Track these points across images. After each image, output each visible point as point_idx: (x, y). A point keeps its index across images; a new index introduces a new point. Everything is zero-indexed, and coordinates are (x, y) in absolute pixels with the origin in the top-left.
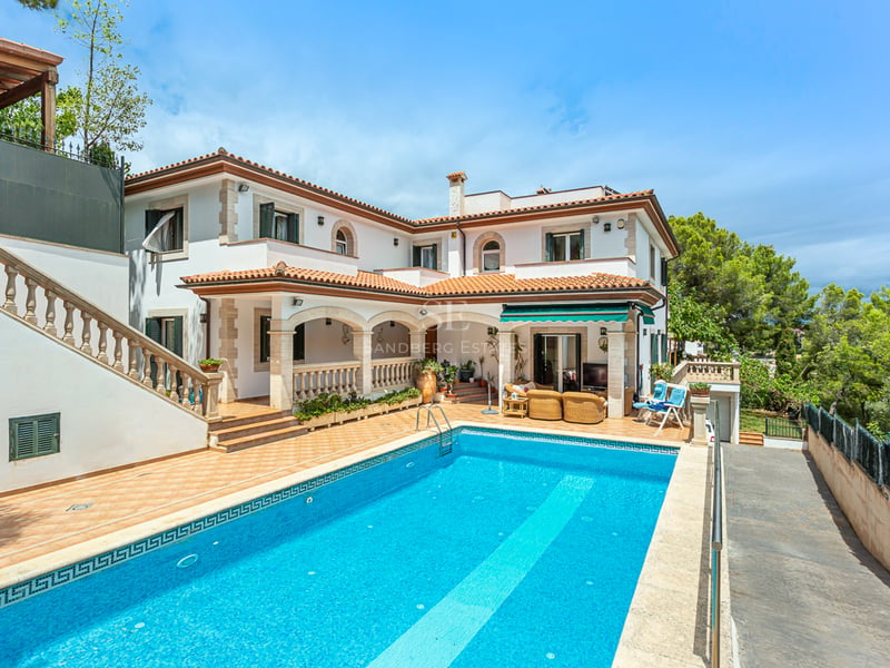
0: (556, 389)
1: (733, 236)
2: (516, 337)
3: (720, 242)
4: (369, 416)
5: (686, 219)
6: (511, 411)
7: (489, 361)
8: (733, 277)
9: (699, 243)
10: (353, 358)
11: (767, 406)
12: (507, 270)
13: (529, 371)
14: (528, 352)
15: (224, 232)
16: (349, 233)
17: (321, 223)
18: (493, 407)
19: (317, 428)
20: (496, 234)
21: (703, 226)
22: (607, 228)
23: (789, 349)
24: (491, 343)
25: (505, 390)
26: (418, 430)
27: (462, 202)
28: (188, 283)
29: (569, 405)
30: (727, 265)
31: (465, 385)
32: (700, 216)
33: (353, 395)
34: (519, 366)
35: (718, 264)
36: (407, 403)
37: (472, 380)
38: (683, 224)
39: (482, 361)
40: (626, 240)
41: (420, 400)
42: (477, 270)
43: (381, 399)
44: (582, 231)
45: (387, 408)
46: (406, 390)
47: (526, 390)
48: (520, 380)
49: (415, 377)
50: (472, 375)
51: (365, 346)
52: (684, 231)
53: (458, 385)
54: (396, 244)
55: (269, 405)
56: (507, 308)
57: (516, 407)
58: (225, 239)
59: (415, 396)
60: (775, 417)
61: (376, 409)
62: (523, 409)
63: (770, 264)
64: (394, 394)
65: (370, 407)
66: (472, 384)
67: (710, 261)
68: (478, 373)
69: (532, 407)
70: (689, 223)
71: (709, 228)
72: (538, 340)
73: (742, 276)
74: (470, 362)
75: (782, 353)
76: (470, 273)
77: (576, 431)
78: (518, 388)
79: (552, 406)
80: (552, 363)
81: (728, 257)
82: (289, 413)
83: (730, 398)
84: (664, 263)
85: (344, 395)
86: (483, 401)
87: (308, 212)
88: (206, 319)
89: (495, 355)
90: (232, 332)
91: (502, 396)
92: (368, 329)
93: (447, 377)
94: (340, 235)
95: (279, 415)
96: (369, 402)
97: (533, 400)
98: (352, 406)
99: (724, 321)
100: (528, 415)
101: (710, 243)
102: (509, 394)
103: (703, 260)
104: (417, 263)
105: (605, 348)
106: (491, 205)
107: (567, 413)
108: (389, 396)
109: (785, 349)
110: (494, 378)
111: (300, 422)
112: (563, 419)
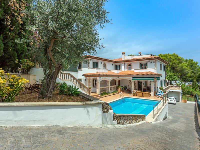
0: (142, 91)
1: (182, 58)
2: (135, 82)
3: (179, 59)
4: (111, 95)
5: (171, 55)
6: (134, 95)
7: (130, 86)
8: (182, 67)
9: (174, 60)
10: (107, 86)
11: (190, 95)
12: (133, 70)
13: (137, 88)
14: (137, 85)
15: (89, 67)
16: (105, 64)
17: (101, 63)
18: (131, 94)
19: (103, 97)
20: (131, 63)
21: (175, 56)
22: (151, 63)
23: (195, 82)
24: (130, 83)
25: (133, 91)
26: (119, 98)
27: (124, 57)
28: (84, 75)
29: (144, 94)
30: (181, 65)
31: (125, 90)
32: (174, 54)
33: (108, 92)
34: (135, 87)
35: (178, 64)
36: (116, 93)
37: (126, 89)
38: (170, 56)
39: (128, 86)
40: (155, 65)
41: (118, 93)
42: (127, 70)
43: (112, 93)
44: (147, 63)
45: (113, 94)
46: (116, 91)
47: (137, 91)
48: (135, 89)
49: (117, 89)
50: (126, 88)
51: (109, 84)
52: (170, 58)
53: (124, 90)
54: (113, 65)
55: (96, 93)
56: (133, 77)
57: (135, 94)
58: (89, 68)
59: (117, 92)
60: (191, 97)
61: (111, 94)
62: (136, 94)
63: (192, 63)
64: (114, 92)
65: (110, 94)
66: (127, 90)
67: (177, 64)
68: (128, 88)
69: (138, 94)
70: (172, 56)
71: (176, 57)
72: (139, 82)
73: (184, 67)
74: (126, 86)
75: (193, 83)
76: (126, 70)
77: (145, 98)
78: (135, 91)
79: (141, 94)
80: (141, 86)
81: (181, 62)
82: (99, 95)
83: (179, 93)
84: (164, 66)
85: (107, 92)
86: (129, 93)
87: (99, 62)
88: (86, 80)
89: (131, 85)
90: (90, 82)
91: (132, 92)
92: (110, 81)
93: (122, 89)
94: (104, 65)
95: (98, 95)
96: (110, 93)
97: (138, 93)
98: (108, 94)
99: (179, 77)
100: (137, 95)
101: (177, 60)
102: (134, 92)
103: (175, 64)
104: (116, 69)
105: (150, 84)
106: (130, 58)
107: (143, 95)
108: (113, 92)
109: (194, 82)
110: (131, 89)
111: (101, 96)
112: (143, 96)
